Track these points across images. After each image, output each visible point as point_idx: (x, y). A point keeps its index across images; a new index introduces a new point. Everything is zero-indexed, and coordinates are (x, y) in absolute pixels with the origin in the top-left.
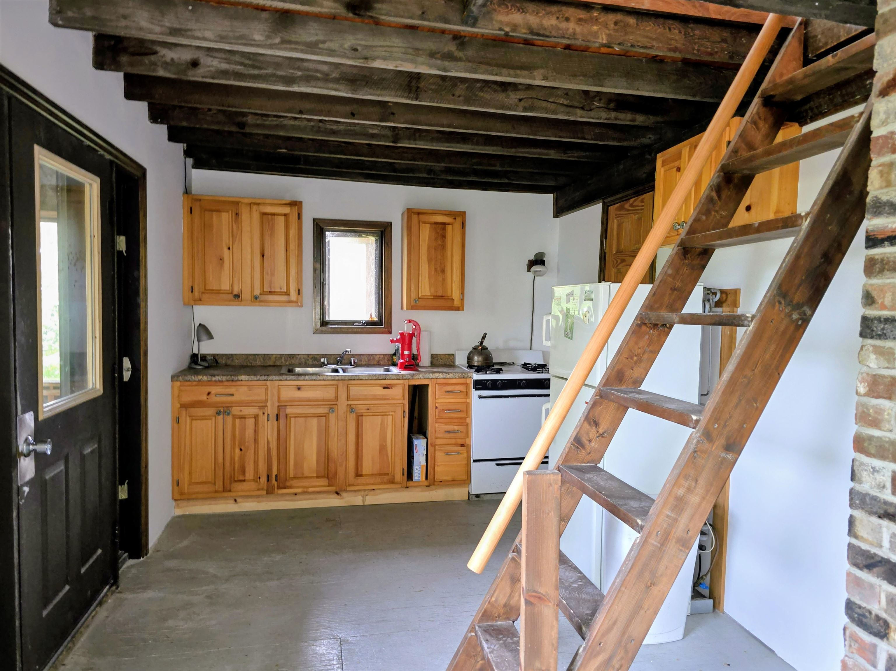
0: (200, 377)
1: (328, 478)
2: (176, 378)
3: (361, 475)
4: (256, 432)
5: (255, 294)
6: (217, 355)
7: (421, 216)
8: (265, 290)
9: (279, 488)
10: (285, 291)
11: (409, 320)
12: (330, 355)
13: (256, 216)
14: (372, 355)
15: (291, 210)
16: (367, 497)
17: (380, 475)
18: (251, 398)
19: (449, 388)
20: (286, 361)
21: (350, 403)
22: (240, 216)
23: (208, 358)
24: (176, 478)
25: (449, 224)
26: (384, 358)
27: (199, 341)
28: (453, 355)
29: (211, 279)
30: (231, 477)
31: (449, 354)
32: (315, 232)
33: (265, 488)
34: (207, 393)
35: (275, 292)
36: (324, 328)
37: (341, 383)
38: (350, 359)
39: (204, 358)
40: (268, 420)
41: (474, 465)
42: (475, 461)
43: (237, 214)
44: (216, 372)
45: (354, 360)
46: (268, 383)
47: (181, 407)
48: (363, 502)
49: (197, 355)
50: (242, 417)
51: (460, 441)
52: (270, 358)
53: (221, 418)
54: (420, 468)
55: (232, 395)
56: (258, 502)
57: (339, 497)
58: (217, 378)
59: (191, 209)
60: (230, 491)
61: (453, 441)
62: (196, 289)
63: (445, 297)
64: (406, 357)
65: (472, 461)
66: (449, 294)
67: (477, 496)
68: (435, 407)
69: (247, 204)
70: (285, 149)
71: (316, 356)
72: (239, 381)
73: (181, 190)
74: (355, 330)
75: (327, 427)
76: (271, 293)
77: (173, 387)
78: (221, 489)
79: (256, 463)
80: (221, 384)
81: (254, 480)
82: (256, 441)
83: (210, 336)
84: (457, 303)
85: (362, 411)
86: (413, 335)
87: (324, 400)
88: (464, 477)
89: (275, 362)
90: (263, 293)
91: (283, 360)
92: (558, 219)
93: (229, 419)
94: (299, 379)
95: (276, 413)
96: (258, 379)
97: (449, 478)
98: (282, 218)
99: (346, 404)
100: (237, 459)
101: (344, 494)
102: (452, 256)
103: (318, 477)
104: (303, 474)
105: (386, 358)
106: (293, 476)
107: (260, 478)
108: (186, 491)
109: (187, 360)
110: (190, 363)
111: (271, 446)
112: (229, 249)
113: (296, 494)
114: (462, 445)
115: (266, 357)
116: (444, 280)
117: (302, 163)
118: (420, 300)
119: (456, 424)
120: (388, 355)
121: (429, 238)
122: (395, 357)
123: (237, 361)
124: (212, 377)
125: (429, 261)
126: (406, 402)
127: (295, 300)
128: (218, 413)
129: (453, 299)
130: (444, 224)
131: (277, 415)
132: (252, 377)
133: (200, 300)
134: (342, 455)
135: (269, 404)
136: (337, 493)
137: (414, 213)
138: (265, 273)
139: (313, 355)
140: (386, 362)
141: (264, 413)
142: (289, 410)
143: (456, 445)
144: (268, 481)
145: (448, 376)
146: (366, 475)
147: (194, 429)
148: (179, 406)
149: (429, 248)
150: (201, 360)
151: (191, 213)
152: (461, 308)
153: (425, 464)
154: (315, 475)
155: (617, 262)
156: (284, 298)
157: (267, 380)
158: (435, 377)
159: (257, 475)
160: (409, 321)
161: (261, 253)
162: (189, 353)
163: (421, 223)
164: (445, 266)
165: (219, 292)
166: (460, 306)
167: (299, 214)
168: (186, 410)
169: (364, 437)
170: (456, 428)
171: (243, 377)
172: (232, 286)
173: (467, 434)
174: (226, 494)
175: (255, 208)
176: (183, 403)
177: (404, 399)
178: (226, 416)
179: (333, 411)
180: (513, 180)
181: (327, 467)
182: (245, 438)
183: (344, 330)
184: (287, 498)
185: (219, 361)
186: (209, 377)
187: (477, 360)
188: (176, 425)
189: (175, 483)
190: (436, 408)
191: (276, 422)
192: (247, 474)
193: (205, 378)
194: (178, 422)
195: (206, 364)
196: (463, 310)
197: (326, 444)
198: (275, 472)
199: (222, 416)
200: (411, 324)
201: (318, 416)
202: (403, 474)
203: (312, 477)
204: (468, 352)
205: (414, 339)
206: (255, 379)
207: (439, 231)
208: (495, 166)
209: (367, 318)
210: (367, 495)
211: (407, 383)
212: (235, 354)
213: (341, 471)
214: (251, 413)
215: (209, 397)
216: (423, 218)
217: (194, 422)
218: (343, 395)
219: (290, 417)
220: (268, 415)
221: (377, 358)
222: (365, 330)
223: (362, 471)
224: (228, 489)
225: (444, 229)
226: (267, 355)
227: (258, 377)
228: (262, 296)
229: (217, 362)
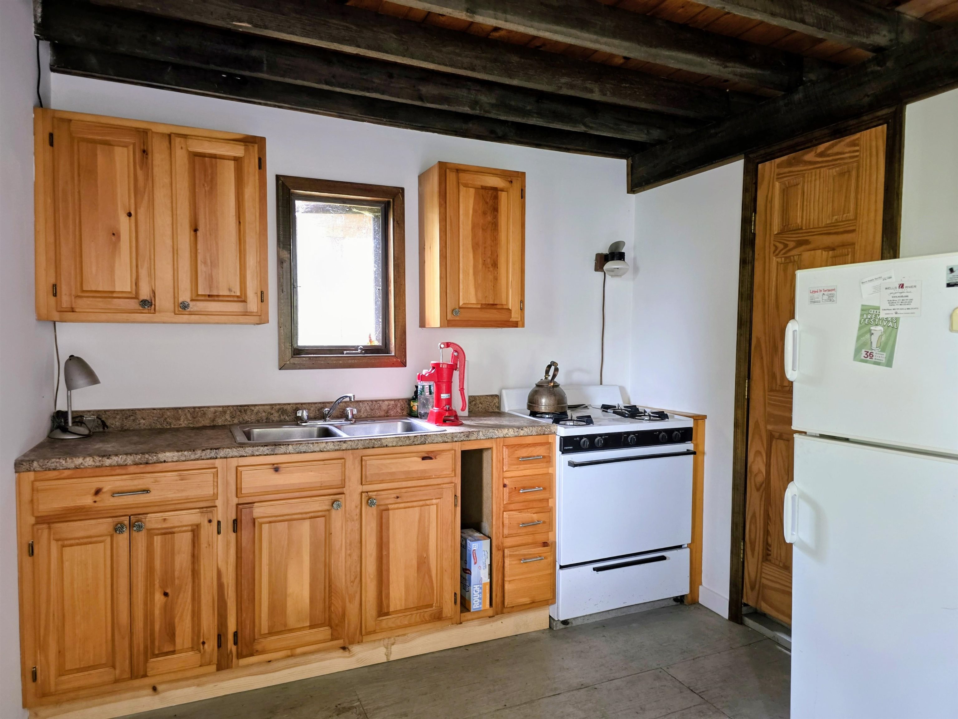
0: (79, 461)
1: (330, 625)
2: (26, 466)
3: (387, 614)
4: (195, 557)
5: (181, 300)
6: (105, 411)
7: (461, 175)
8: (200, 293)
9: (240, 656)
10: (238, 294)
11: (447, 343)
12: (309, 403)
13: (181, 157)
14: (376, 401)
15: (246, 150)
16: (393, 647)
17: (418, 608)
18: (184, 494)
19: (524, 452)
20: (233, 417)
21: (366, 488)
22: (150, 156)
23: (87, 418)
24: (30, 665)
25: (502, 190)
26: (396, 405)
27: (70, 387)
28: (497, 396)
29: (94, 270)
30: (146, 647)
31: (492, 396)
32: (281, 198)
33: (215, 660)
34: (93, 491)
35: (218, 296)
36: (296, 360)
37: (349, 456)
38: (345, 410)
39: (79, 418)
40: (219, 533)
41: (562, 575)
42: (562, 567)
43: (144, 151)
44: (108, 447)
45: (352, 411)
46: (218, 462)
47: (37, 523)
48: (387, 655)
49: (66, 413)
50: (168, 533)
51: (541, 538)
52: (204, 414)
53: (123, 539)
54: (481, 588)
55: (147, 491)
56: (198, 685)
57: (346, 654)
58: (115, 460)
59: (51, 135)
60: (145, 676)
61: (529, 539)
62: (64, 289)
63: (498, 307)
64: (444, 403)
65: (558, 567)
66: (504, 302)
67: (565, 622)
68: (502, 486)
69: (163, 135)
70: (249, 23)
71: (285, 407)
72: (161, 462)
73: (31, 101)
74: (350, 362)
75: (328, 534)
76: (211, 297)
77: (19, 484)
78: (127, 675)
79: (196, 615)
80: (123, 472)
81: (192, 648)
82: (195, 573)
83: (93, 379)
84: (515, 317)
85: (388, 502)
86: (452, 368)
87: (321, 488)
88: (549, 596)
89: (214, 420)
90: (196, 298)
91: (228, 417)
92: (632, 196)
93: (140, 538)
94: (276, 452)
95: (234, 517)
96: (197, 456)
97: (526, 600)
98: (232, 164)
99: (360, 491)
100: (157, 612)
101: (355, 649)
102: (508, 242)
103: (312, 627)
104: (285, 625)
105: (399, 405)
106: (267, 632)
107: (204, 643)
108: (53, 689)
109: (45, 424)
110: (52, 430)
111: (225, 580)
112: (130, 215)
113: (270, 661)
114: (545, 544)
115: (196, 411)
116: (496, 279)
117: (265, 68)
118: (461, 310)
119: (535, 510)
120: (403, 400)
121: (474, 211)
122: (416, 404)
123: (142, 421)
124: (105, 459)
125: (475, 246)
126: (458, 481)
127: (255, 310)
128: (118, 529)
129: (509, 309)
130: (495, 190)
131: (235, 522)
132: (186, 453)
133: (73, 310)
134: (353, 582)
135: (219, 503)
136: (344, 648)
137: (451, 169)
138: (199, 262)
139: (279, 404)
140: (399, 411)
141: (210, 521)
142: (258, 511)
143: (534, 544)
144: (219, 646)
145: (522, 433)
146: (396, 612)
147: (67, 564)
148: (32, 520)
149: (474, 227)
150: (73, 423)
151: (51, 144)
152: (520, 323)
153: (489, 580)
154: (308, 624)
155: (776, 248)
156: (235, 307)
157: (216, 458)
158: (501, 435)
159: (199, 637)
160: (448, 345)
161: (191, 226)
162: (49, 411)
163: (461, 187)
164: (497, 256)
165: (110, 295)
166: (519, 319)
167: (260, 159)
168: (50, 528)
169: (391, 546)
170: (535, 517)
171: (168, 454)
172: (137, 284)
173: (550, 524)
174: (137, 683)
175: (178, 141)
176: (39, 515)
177: (455, 476)
178: (134, 534)
179: (339, 506)
180: (591, 128)
181: (329, 607)
182: (173, 571)
183: (330, 362)
184: (255, 669)
185: (108, 424)
186: (97, 458)
187: (544, 403)
188: (27, 560)
189: (29, 676)
190: (505, 486)
191: (233, 535)
192: (178, 640)
193: (89, 461)
194: (31, 552)
195: (83, 430)
196: (523, 326)
197: (327, 566)
198: (232, 627)
199: (126, 535)
200: (450, 350)
201: (311, 518)
202: (455, 603)
203: (303, 628)
204: (528, 392)
205: (456, 374)
206: (193, 457)
207: (488, 201)
208: (591, 91)
209: (364, 342)
210: (393, 644)
211: (459, 448)
212: (139, 410)
213: (352, 609)
214: (185, 523)
215: (97, 498)
216: (464, 177)
217: (67, 550)
218: (354, 476)
219: (261, 524)
220: (219, 523)
221: (384, 406)
222: (365, 360)
223: (388, 606)
224: (142, 673)
225: (496, 198)
226: (199, 408)
227: (199, 453)
228: (194, 303)
229: (104, 425)
